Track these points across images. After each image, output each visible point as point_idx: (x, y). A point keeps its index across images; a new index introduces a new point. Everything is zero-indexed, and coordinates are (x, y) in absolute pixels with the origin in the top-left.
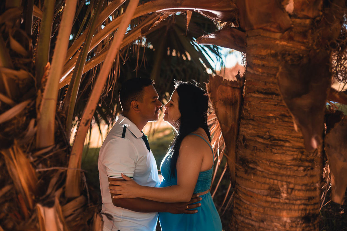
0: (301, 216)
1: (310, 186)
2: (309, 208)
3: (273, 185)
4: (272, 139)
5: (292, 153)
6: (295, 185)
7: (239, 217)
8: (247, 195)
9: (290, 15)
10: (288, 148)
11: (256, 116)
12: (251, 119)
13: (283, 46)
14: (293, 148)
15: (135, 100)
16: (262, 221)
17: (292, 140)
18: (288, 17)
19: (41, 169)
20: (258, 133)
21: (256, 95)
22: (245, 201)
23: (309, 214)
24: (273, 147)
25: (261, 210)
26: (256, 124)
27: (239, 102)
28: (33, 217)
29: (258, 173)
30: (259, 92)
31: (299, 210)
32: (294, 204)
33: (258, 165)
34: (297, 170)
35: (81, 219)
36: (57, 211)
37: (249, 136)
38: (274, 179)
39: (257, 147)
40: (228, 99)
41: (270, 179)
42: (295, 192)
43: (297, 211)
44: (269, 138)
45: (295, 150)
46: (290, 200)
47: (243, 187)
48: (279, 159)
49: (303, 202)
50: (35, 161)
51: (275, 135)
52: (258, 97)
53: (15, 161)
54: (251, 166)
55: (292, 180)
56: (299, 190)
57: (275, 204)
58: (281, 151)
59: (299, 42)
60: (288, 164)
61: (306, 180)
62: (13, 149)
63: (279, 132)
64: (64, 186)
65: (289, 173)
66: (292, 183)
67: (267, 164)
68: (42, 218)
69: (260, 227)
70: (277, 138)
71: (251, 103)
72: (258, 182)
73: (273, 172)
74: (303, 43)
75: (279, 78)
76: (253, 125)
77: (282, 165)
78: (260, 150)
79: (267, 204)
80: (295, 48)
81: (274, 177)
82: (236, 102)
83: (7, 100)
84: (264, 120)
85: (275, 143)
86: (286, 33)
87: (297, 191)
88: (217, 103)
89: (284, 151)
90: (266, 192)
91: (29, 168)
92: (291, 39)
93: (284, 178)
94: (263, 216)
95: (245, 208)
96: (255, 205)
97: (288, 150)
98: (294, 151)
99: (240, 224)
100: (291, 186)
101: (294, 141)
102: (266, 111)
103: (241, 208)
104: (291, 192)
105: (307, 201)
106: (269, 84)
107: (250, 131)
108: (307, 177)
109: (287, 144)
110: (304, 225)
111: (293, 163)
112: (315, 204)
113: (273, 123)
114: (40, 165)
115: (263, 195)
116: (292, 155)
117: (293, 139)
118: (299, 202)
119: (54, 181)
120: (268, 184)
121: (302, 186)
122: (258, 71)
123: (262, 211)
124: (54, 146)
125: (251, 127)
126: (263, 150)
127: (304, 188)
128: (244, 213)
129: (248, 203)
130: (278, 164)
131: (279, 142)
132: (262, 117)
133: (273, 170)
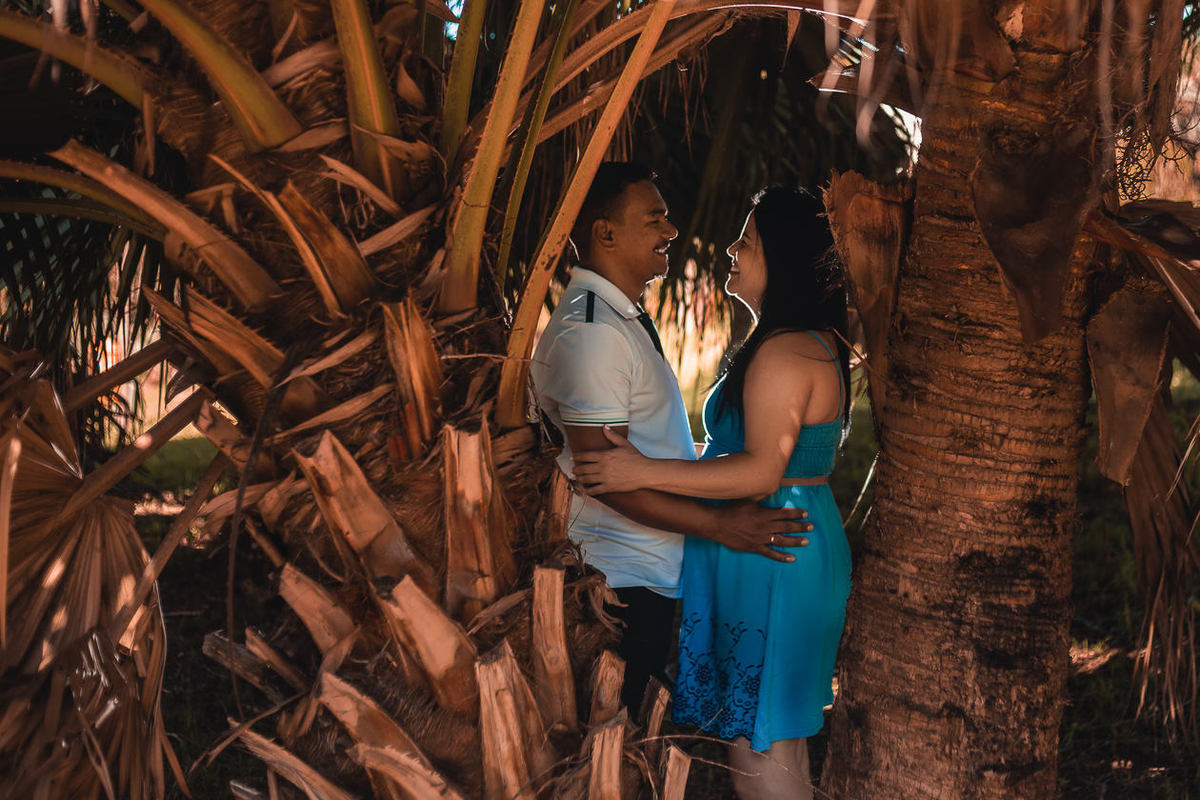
0: (1022, 499)
1: (1047, 433)
2: (1040, 483)
3: (961, 425)
4: (963, 320)
5: (1007, 355)
6: (1011, 426)
7: (885, 502)
8: (905, 451)
9: (1013, 44)
10: (996, 344)
11: (931, 268)
12: (921, 276)
13: (997, 111)
14: (1010, 344)
15: (604, 218)
16: (934, 509)
17: (1007, 326)
18: (1008, 49)
19: (451, 355)
20: (934, 308)
21: (934, 221)
22: (899, 465)
23: (1042, 496)
24: (964, 339)
25: (933, 484)
26: (931, 288)
27: (899, 235)
28: (434, 453)
29: (930, 398)
30: (943, 214)
31: (1018, 485)
32: (1007, 472)
33: (931, 381)
34: (1016, 394)
35: (526, 476)
36: (483, 445)
37: (914, 314)
38: (963, 413)
39: (929, 339)
40: (874, 228)
41: (954, 411)
42: (1010, 442)
43: (1013, 489)
44: (958, 319)
45: (1012, 347)
46: (997, 461)
47: (897, 433)
48: (976, 366)
49: (1028, 467)
50: (439, 338)
51: (970, 314)
52: (937, 226)
53: (406, 331)
54: (915, 382)
55: (1005, 417)
56: (1018, 440)
57: (964, 470)
58: (981, 350)
59: (1033, 104)
60: (997, 380)
61: (1036, 420)
62: (405, 304)
63: (980, 307)
64: (495, 397)
65: (997, 399)
66: (1003, 423)
67: (949, 378)
68: (453, 456)
69: (927, 522)
70: (973, 319)
71: (925, 239)
72: (928, 419)
73: (963, 397)
74: (1043, 106)
75: (976, 183)
76: (924, 289)
77: (982, 379)
78: (936, 345)
79: (947, 470)
80: (1022, 117)
81: (964, 407)
82: (893, 234)
83: (386, 203)
84: (949, 277)
85: (967, 330)
86: (1002, 83)
87: (1014, 442)
88: (849, 237)
89: (988, 350)
90: (944, 443)
91: (428, 349)
92: (1013, 96)
93: (987, 411)
94: (936, 497)
95: (898, 481)
96: (920, 472)
97: (998, 348)
98: (1012, 351)
99: (886, 519)
100: (1002, 429)
101: (1011, 327)
102: (953, 257)
103: (890, 483)
104: (1002, 443)
105: (1038, 466)
106: (964, 196)
107: (917, 304)
108: (1039, 412)
109: (996, 334)
110: (1027, 521)
111: (1008, 376)
112: (1056, 477)
113: (966, 285)
114: (450, 348)
115: (939, 449)
116: (1006, 359)
117: (1010, 323)
118: (1017, 467)
119: (477, 382)
120: (949, 423)
121: (1027, 431)
122: (941, 166)
123: (934, 487)
124: (476, 310)
125: (920, 293)
126: (943, 347)
127: (1030, 435)
128: (896, 492)
129: (906, 469)
130: (975, 378)
131: (979, 329)
132: (945, 272)
133: (962, 391)
